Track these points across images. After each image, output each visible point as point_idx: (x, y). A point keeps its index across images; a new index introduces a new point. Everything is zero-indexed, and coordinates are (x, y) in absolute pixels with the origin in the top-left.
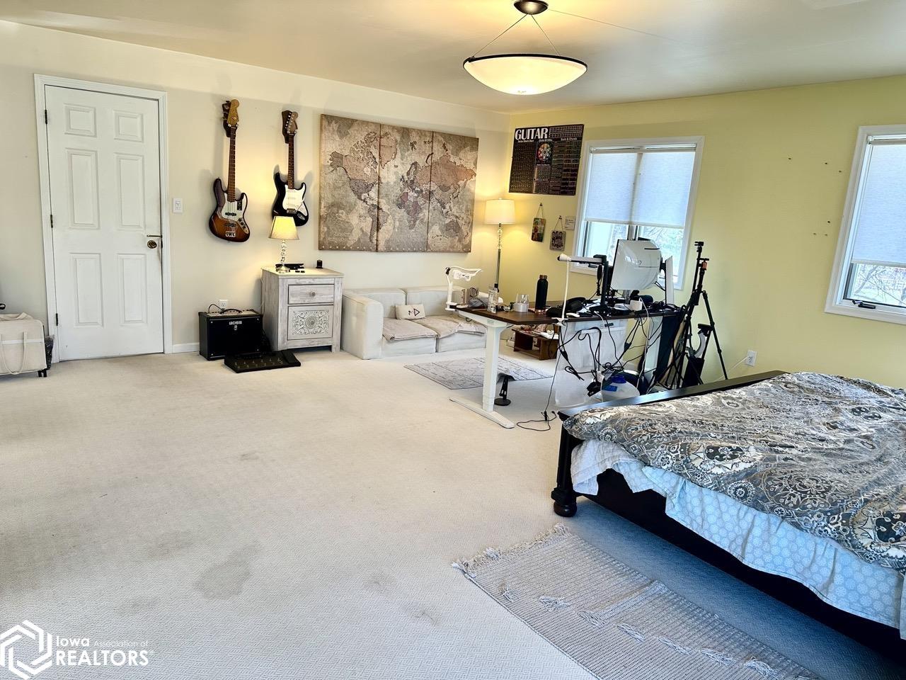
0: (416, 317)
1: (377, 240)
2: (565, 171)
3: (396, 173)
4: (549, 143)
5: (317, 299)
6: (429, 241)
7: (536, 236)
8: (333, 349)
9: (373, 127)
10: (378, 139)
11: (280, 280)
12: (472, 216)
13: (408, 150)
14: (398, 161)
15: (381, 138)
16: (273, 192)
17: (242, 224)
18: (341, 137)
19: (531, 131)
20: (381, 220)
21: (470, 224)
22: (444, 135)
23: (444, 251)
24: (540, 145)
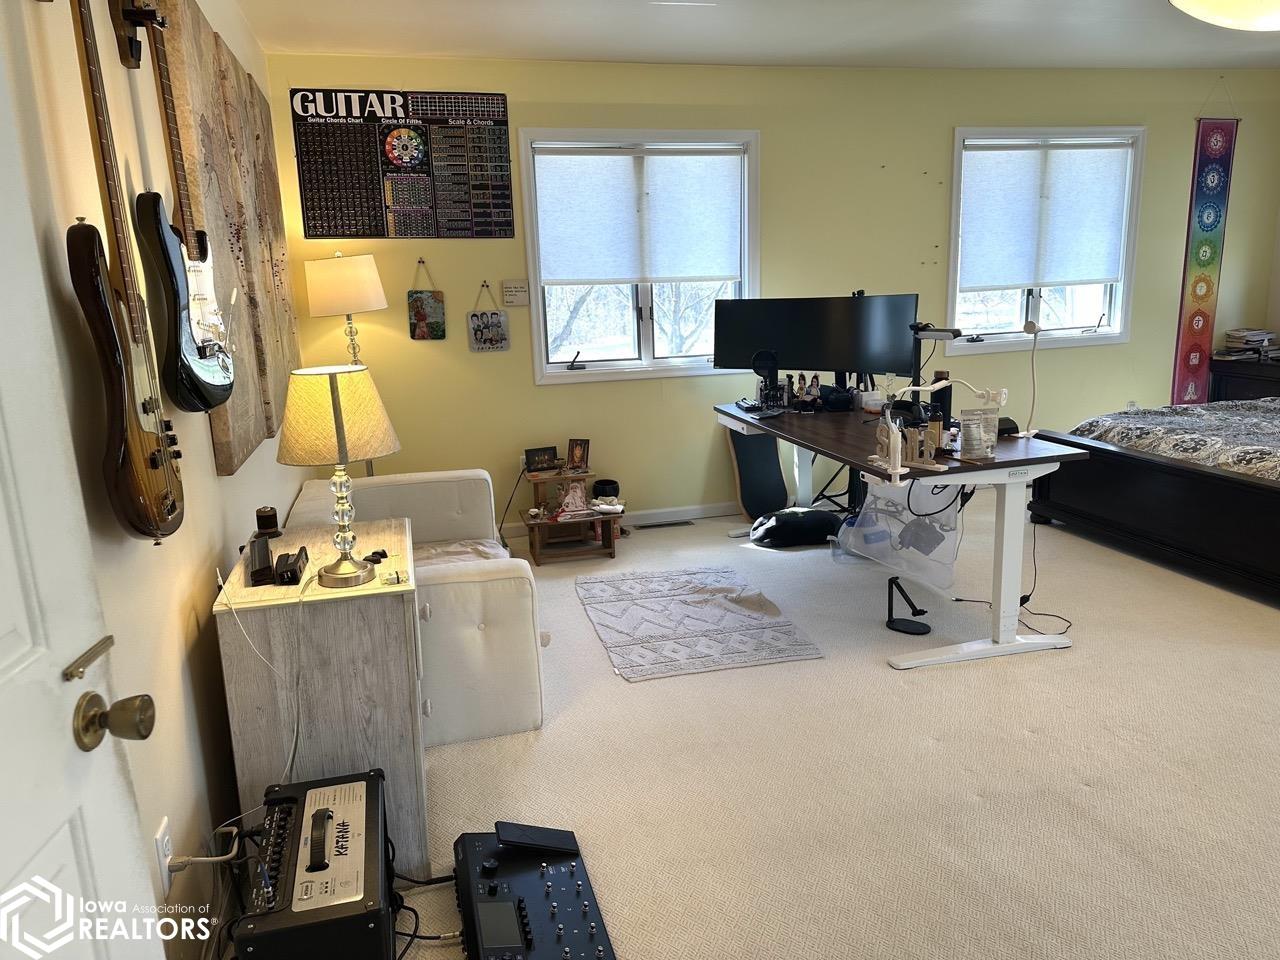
4: (416, 128)
19: (348, 100)
24: (386, 131)
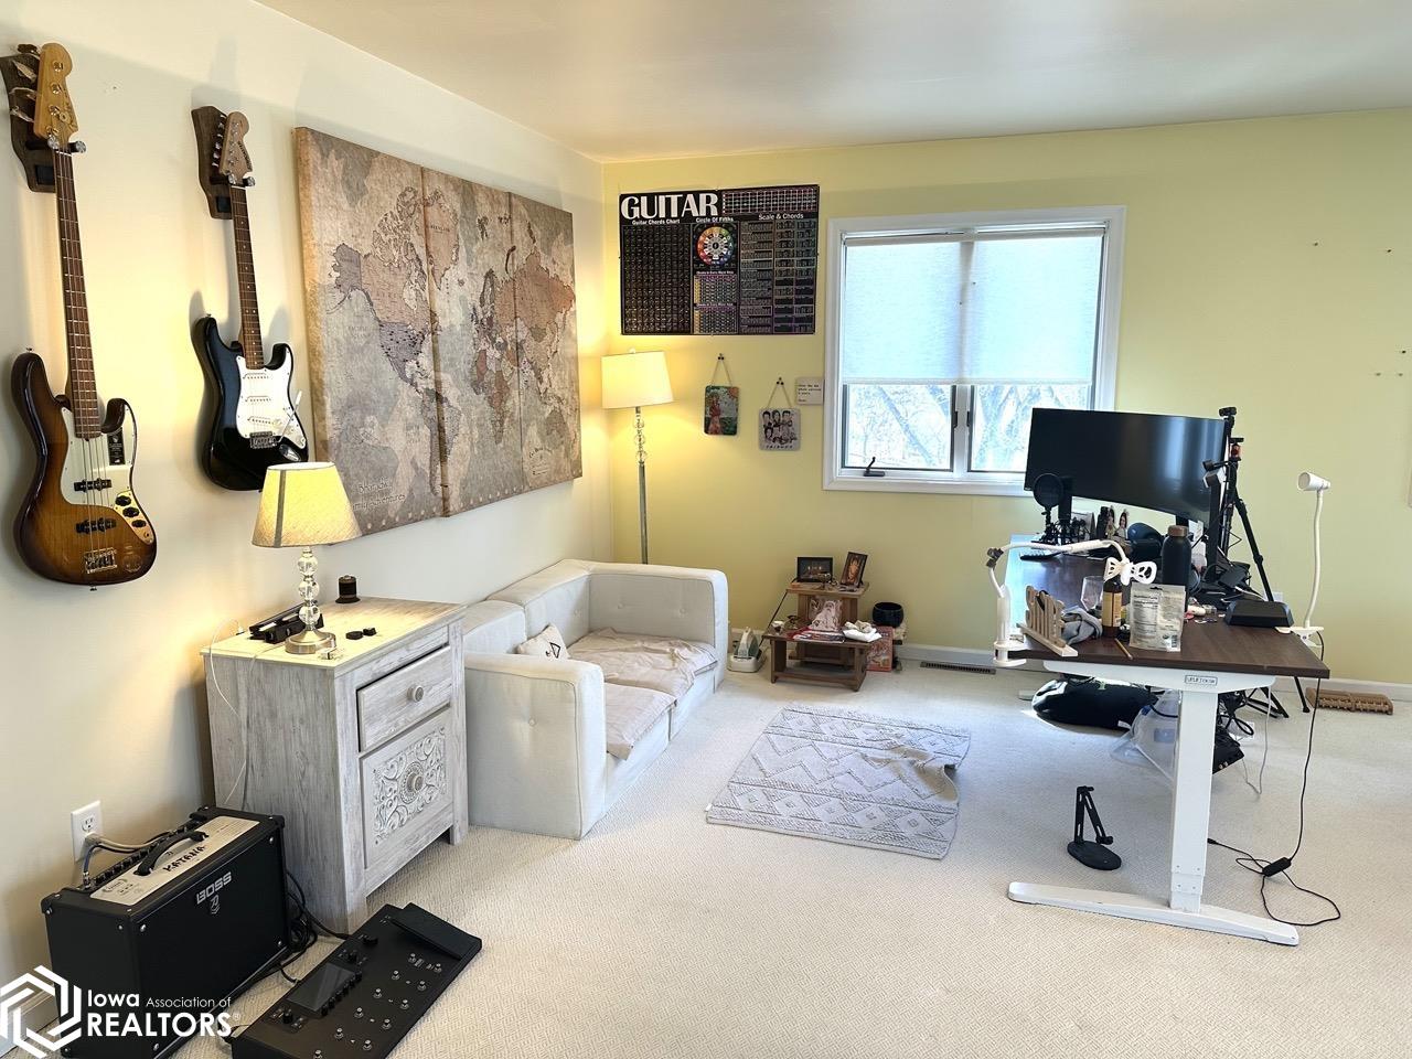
1: (444, 486)
2: (779, 283)
3: (462, 300)
4: (727, 226)
5: (421, 705)
6: (524, 466)
9: (409, 175)
10: (422, 207)
11: (337, 683)
12: (579, 393)
13: (476, 239)
14: (462, 269)
15: (426, 205)
17: (130, 512)
18: (352, 201)
19: (668, 202)
20: (446, 430)
21: (577, 410)
22: (526, 202)
23: (549, 483)
24: (699, 230)
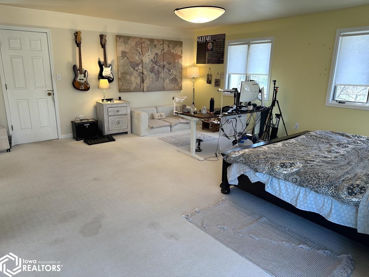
0: (162, 118)
1: (143, 87)
2: (219, 53)
3: (149, 58)
4: (212, 42)
5: (120, 113)
6: (165, 86)
7: (208, 82)
8: (128, 133)
9: (138, 39)
10: (141, 44)
11: (104, 106)
12: (182, 75)
13: (153, 48)
14: (149, 53)
16: (98, 69)
17: (86, 83)
18: (125, 44)
19: (204, 38)
20: (144, 78)
21: (181, 78)
22: (168, 41)
23: (171, 90)
24: (208, 43)
